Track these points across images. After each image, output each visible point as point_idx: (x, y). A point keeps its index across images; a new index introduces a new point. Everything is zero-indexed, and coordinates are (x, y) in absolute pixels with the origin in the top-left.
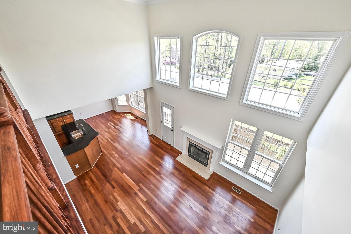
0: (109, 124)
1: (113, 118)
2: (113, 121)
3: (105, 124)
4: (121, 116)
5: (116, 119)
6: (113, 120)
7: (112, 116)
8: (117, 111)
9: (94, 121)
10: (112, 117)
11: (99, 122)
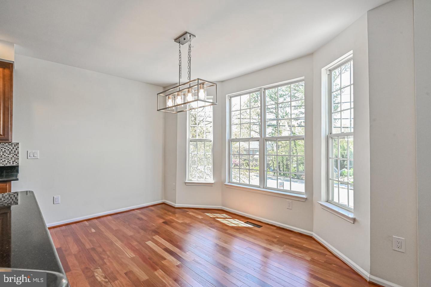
0: (150, 243)
1: (165, 223)
2: (166, 231)
3: (135, 243)
4: (191, 217)
5: (178, 226)
6: (168, 228)
7: (161, 217)
8: (177, 205)
9: (93, 230)
10: (161, 221)
11: (110, 236)
